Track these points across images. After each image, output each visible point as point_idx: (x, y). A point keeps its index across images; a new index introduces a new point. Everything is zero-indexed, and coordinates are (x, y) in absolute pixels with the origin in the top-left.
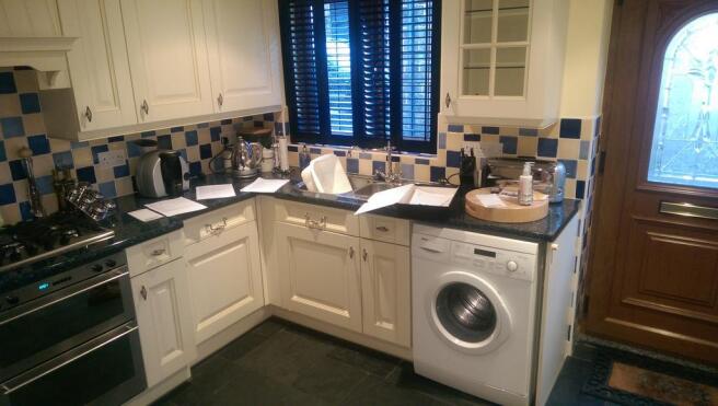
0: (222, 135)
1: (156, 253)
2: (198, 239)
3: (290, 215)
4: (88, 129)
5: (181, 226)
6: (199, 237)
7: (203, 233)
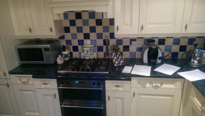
0: (195, 43)
1: (117, 86)
2: (144, 87)
3: (196, 97)
4: (117, 34)
5: (130, 80)
6: (145, 86)
7: (148, 85)
